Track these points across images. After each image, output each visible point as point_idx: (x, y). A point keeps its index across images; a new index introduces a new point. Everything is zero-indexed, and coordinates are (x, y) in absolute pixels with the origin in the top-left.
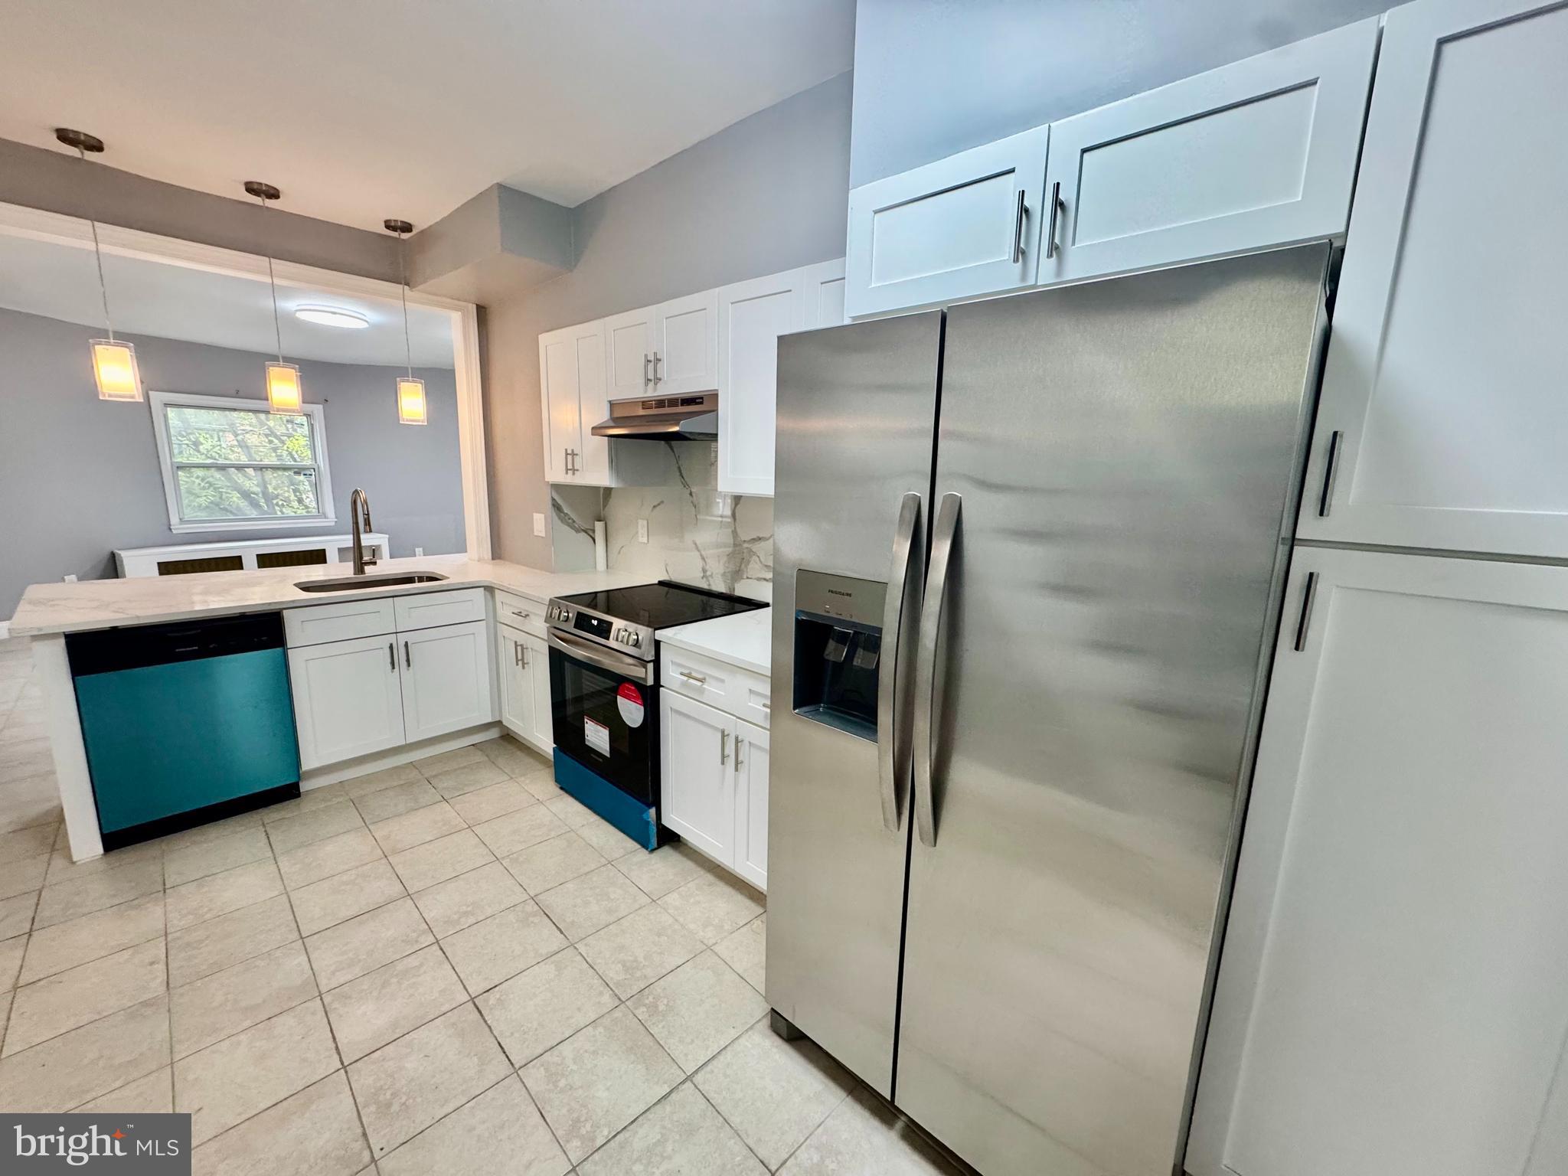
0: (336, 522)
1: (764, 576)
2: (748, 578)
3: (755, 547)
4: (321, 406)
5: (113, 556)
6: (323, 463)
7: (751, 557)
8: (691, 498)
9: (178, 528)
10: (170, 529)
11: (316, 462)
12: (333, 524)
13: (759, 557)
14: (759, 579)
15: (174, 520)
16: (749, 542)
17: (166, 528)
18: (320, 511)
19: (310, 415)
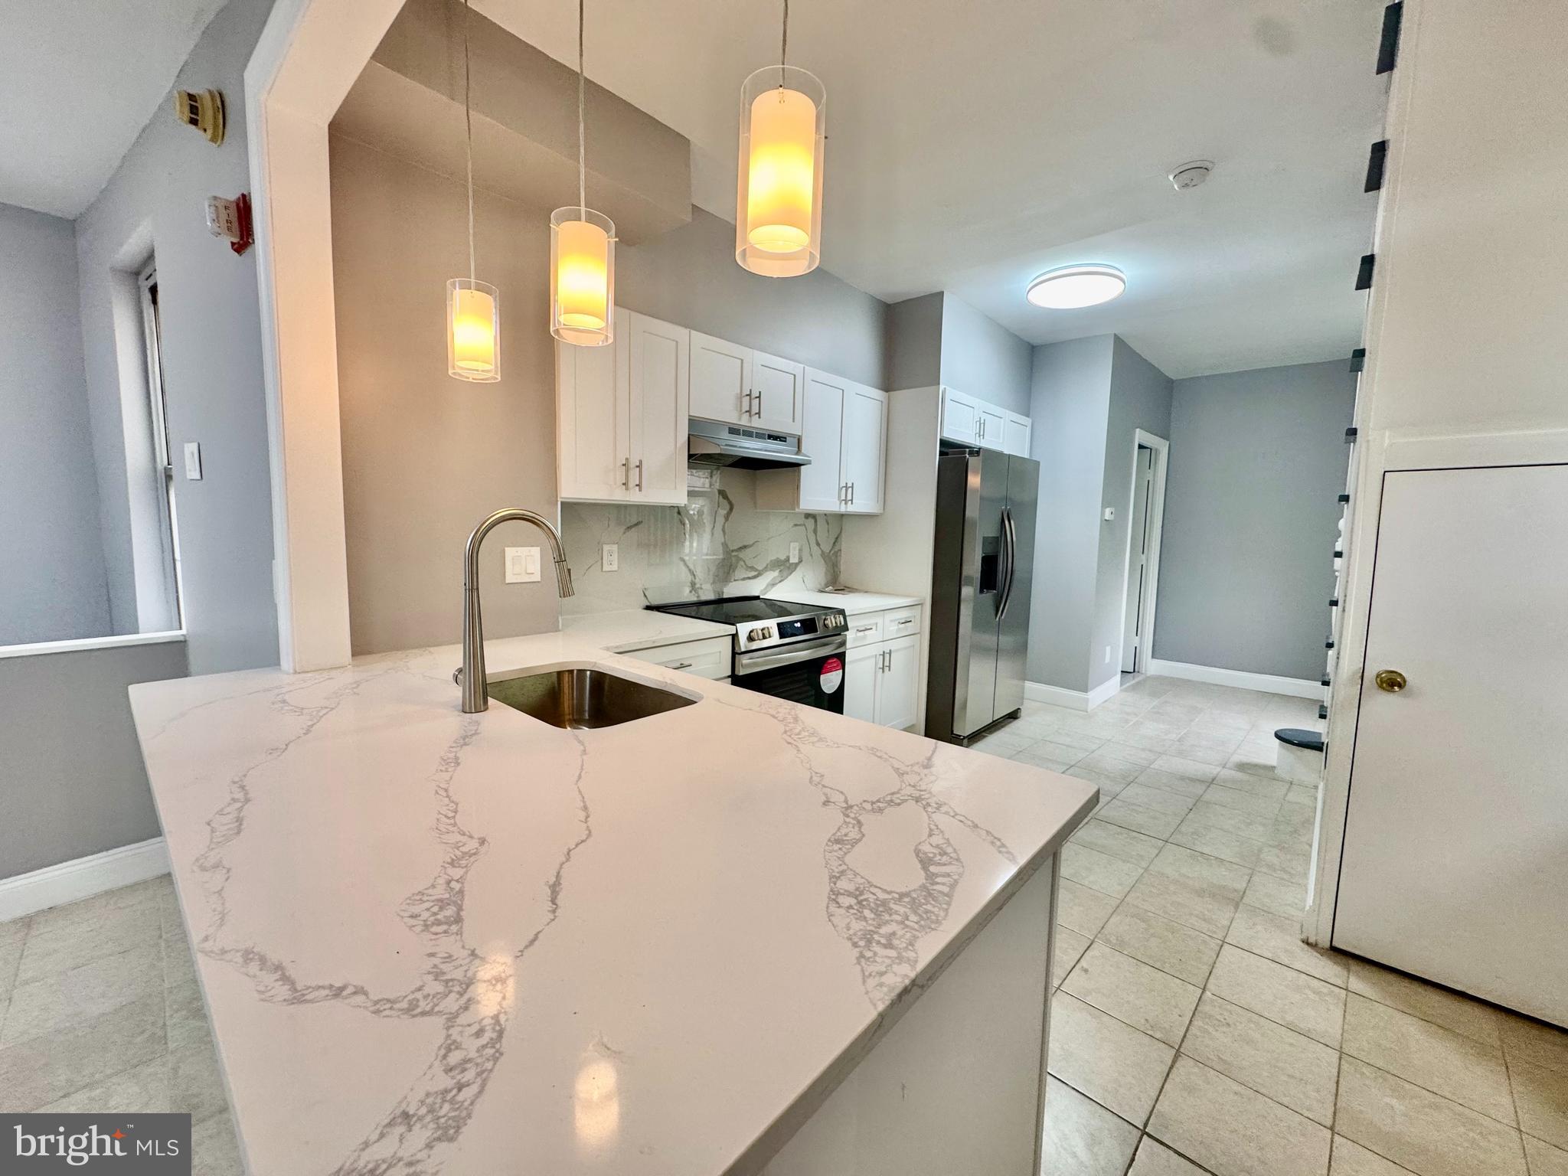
1: (746, 576)
2: (735, 580)
3: (741, 555)
7: (737, 563)
8: (680, 516)
13: (744, 561)
14: (744, 579)
16: (736, 550)
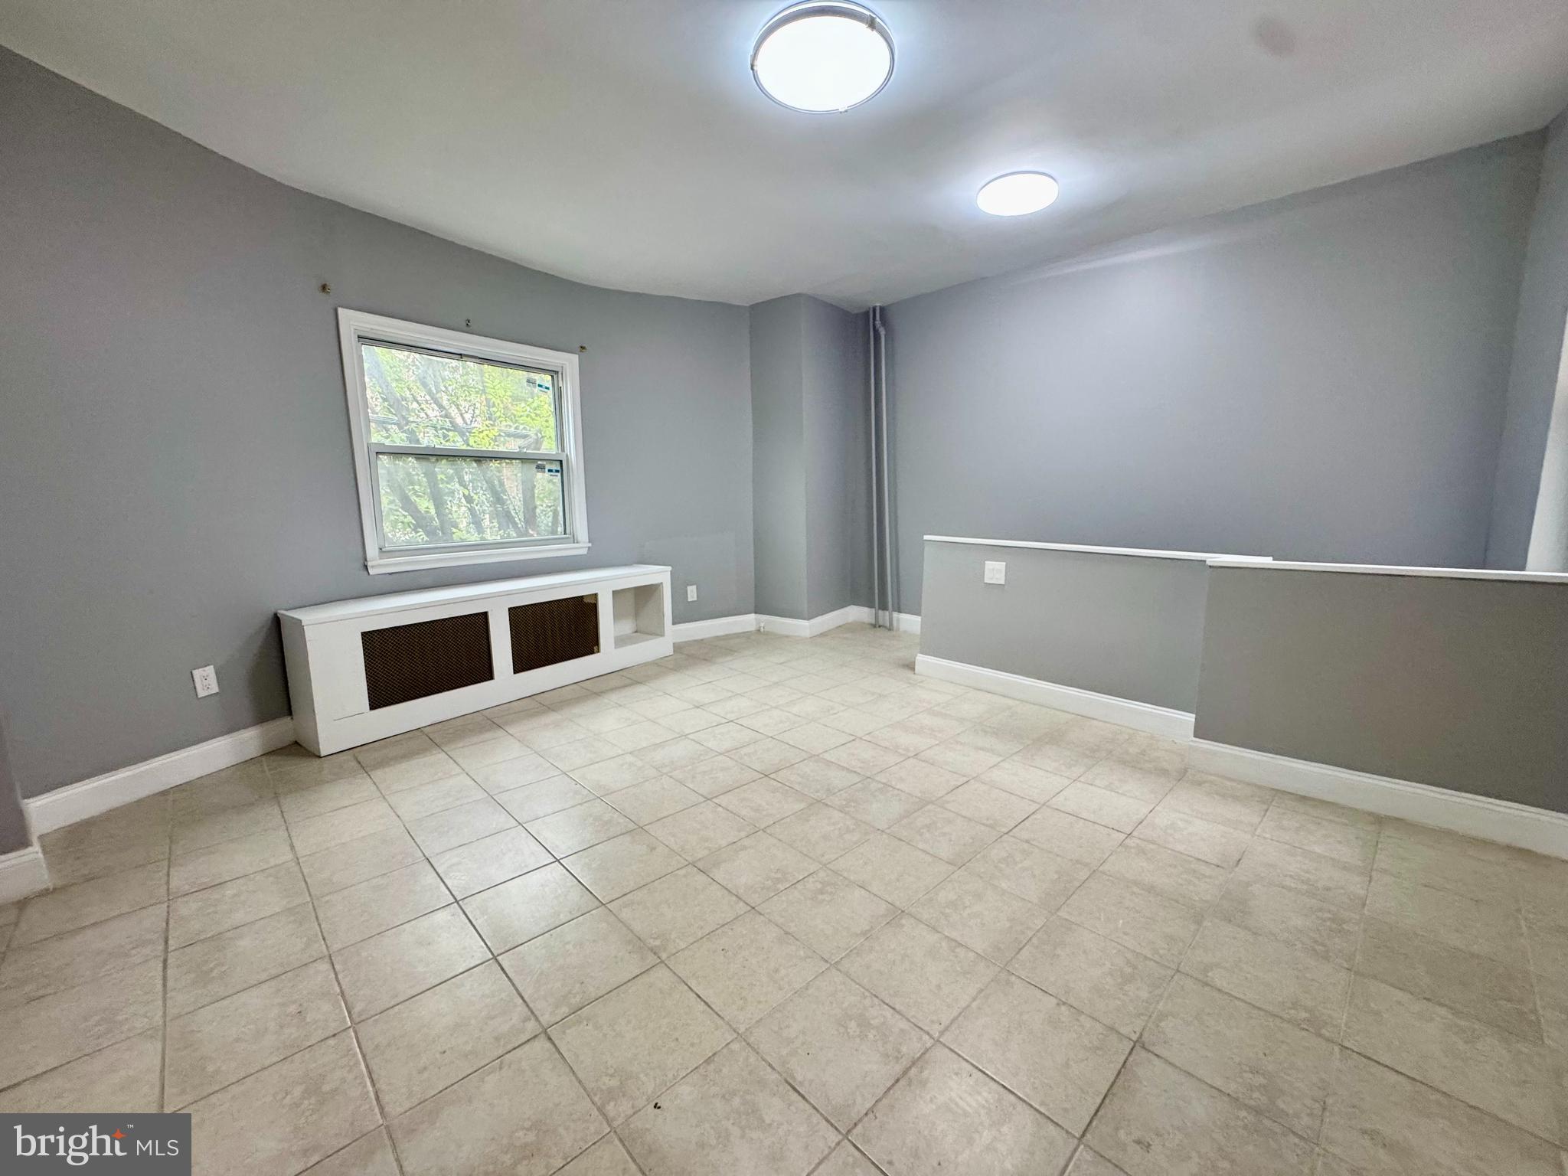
0: (589, 548)
4: (575, 358)
5: (277, 621)
6: (573, 453)
9: (379, 565)
10: (366, 567)
11: (563, 450)
12: (584, 551)
15: (372, 551)
17: (359, 564)
18: (568, 531)
19: (556, 373)
